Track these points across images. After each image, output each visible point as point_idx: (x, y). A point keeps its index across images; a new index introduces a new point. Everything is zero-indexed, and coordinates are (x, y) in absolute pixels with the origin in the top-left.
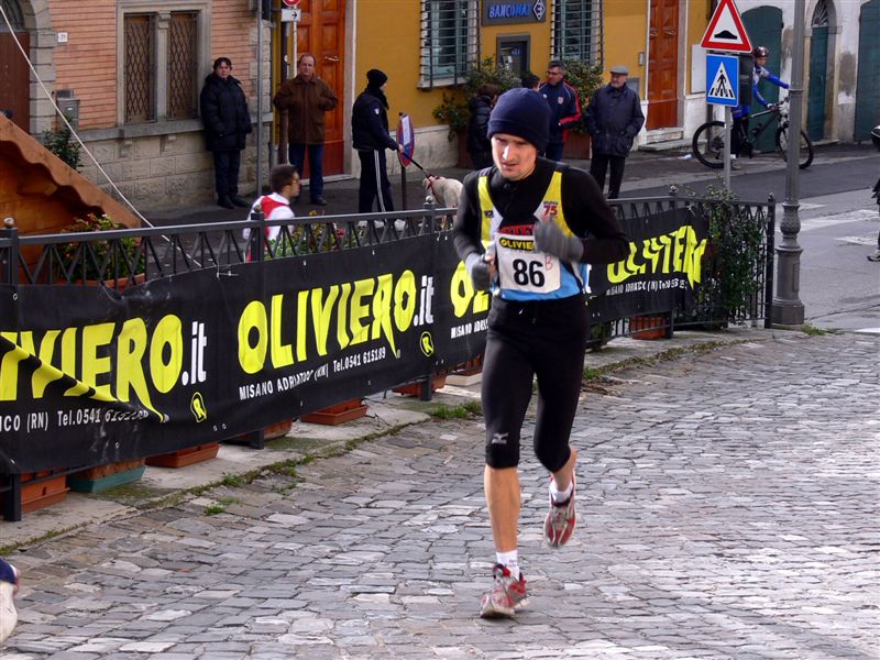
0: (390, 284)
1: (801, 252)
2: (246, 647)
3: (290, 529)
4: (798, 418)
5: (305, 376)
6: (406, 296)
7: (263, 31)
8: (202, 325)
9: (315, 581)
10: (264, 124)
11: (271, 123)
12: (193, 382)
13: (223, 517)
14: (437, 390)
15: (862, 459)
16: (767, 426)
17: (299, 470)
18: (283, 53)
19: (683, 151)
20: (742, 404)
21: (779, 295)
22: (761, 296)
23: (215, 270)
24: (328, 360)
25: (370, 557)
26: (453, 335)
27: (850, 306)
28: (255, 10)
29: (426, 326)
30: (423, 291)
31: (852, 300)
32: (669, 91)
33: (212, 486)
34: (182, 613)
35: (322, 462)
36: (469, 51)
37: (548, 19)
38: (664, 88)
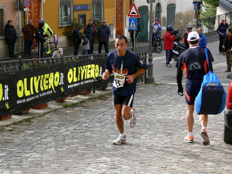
0: (53, 75)
1: (153, 65)
2: (20, 161)
3: (30, 134)
4: (152, 105)
5: (33, 98)
6: (57, 78)
7: (19, 14)
8: (7, 86)
9: (36, 146)
10: (20, 37)
11: (22, 36)
12: (5, 99)
13: (14, 132)
14: (65, 100)
15: (167, 114)
16: (145, 107)
17: (32, 120)
18: (25, 19)
20: (139, 102)
21: (148, 76)
22: (144, 76)
23: (10, 72)
24: (38, 94)
25: (50, 140)
26: (69, 87)
27: (165, 78)
28: (17, 8)
29: (62, 85)
30: (61, 76)
31: (166, 77)
32: (121, 27)
33: (11, 124)
34: (4, 154)
35: (37, 118)
36: (71, 18)
37: (90, 10)
38: (120, 26)
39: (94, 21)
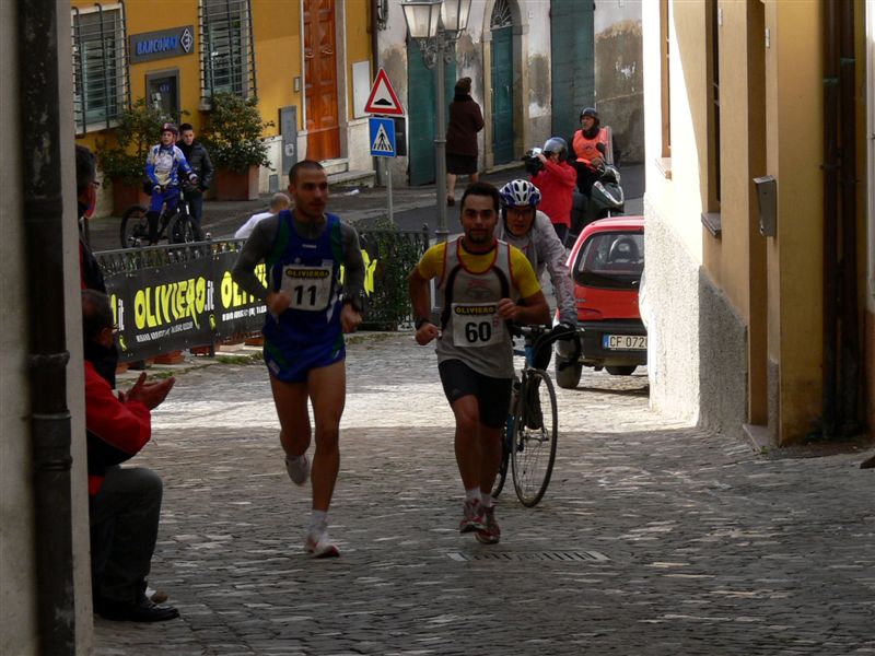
0: (194, 285)
5: (162, 333)
6: (201, 292)
8: (122, 301)
14: (217, 353)
19: (349, 185)
24: (170, 326)
26: (224, 319)
29: (211, 312)
30: (209, 290)
32: (330, 118)
36: (119, 92)
37: (196, 51)
38: (323, 116)
39: (211, 100)
